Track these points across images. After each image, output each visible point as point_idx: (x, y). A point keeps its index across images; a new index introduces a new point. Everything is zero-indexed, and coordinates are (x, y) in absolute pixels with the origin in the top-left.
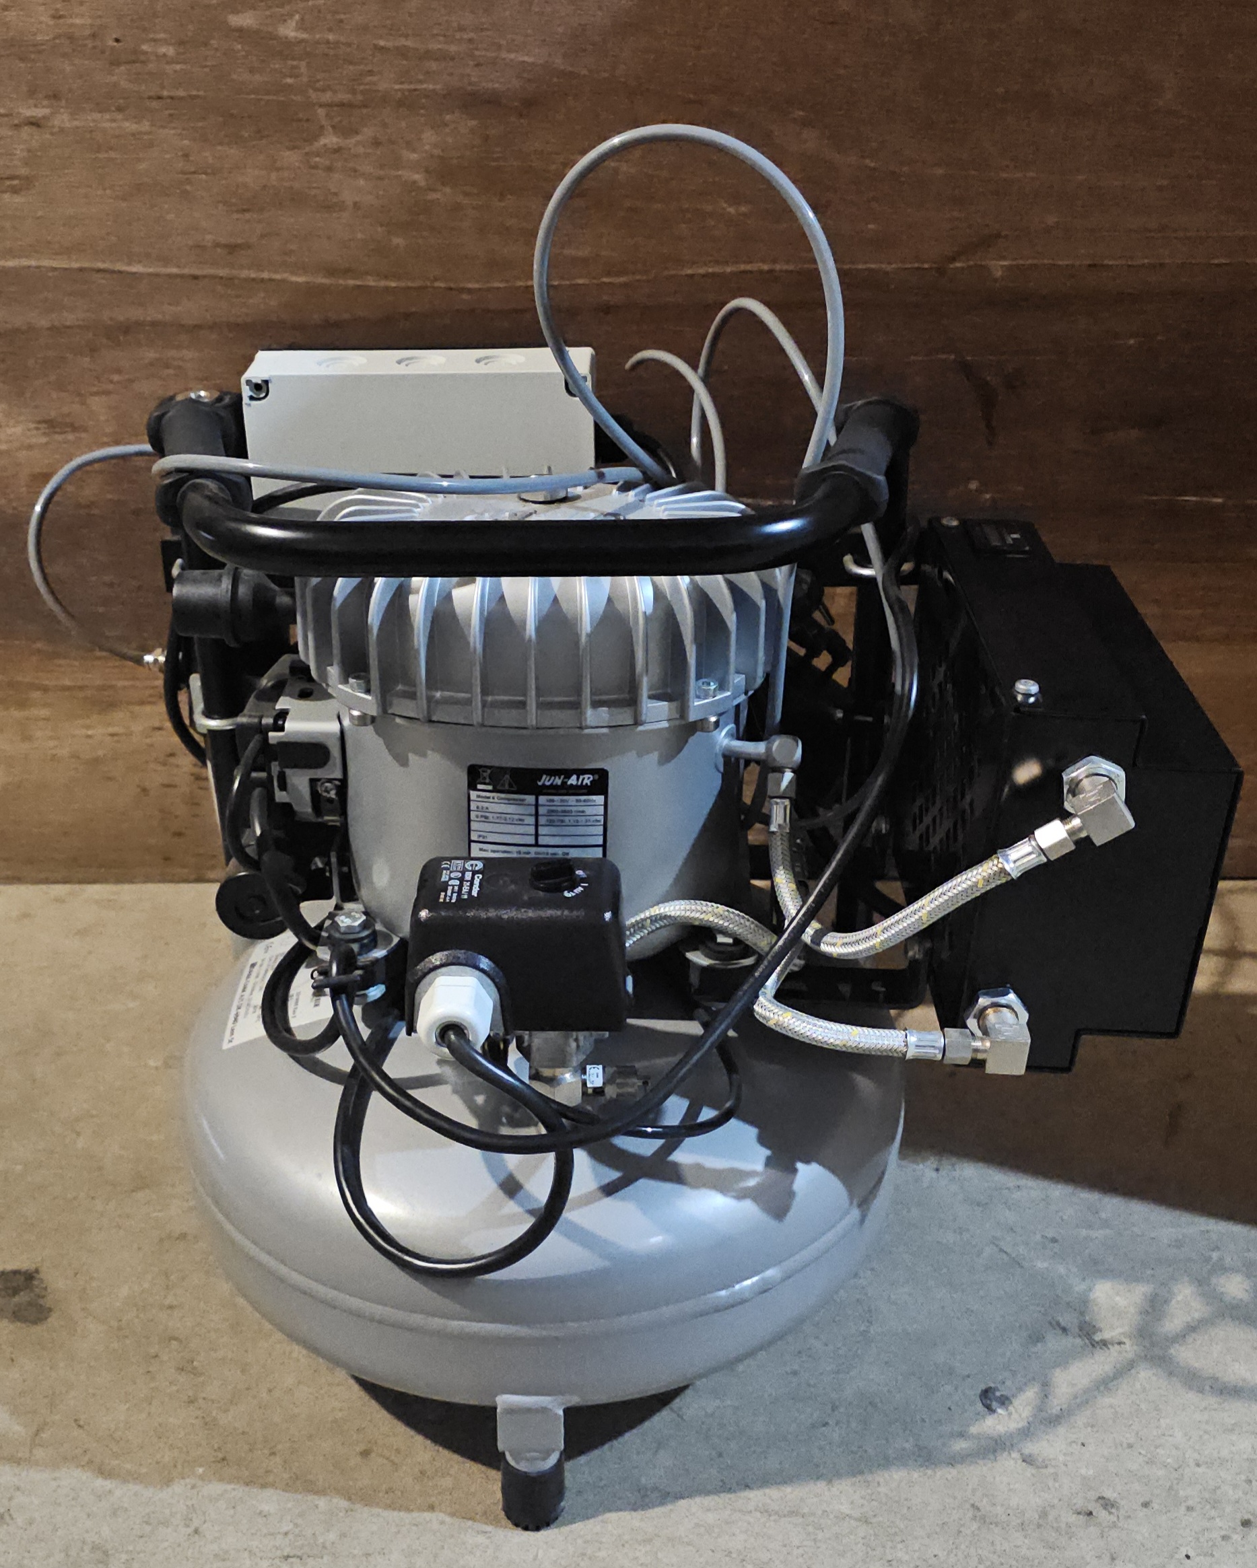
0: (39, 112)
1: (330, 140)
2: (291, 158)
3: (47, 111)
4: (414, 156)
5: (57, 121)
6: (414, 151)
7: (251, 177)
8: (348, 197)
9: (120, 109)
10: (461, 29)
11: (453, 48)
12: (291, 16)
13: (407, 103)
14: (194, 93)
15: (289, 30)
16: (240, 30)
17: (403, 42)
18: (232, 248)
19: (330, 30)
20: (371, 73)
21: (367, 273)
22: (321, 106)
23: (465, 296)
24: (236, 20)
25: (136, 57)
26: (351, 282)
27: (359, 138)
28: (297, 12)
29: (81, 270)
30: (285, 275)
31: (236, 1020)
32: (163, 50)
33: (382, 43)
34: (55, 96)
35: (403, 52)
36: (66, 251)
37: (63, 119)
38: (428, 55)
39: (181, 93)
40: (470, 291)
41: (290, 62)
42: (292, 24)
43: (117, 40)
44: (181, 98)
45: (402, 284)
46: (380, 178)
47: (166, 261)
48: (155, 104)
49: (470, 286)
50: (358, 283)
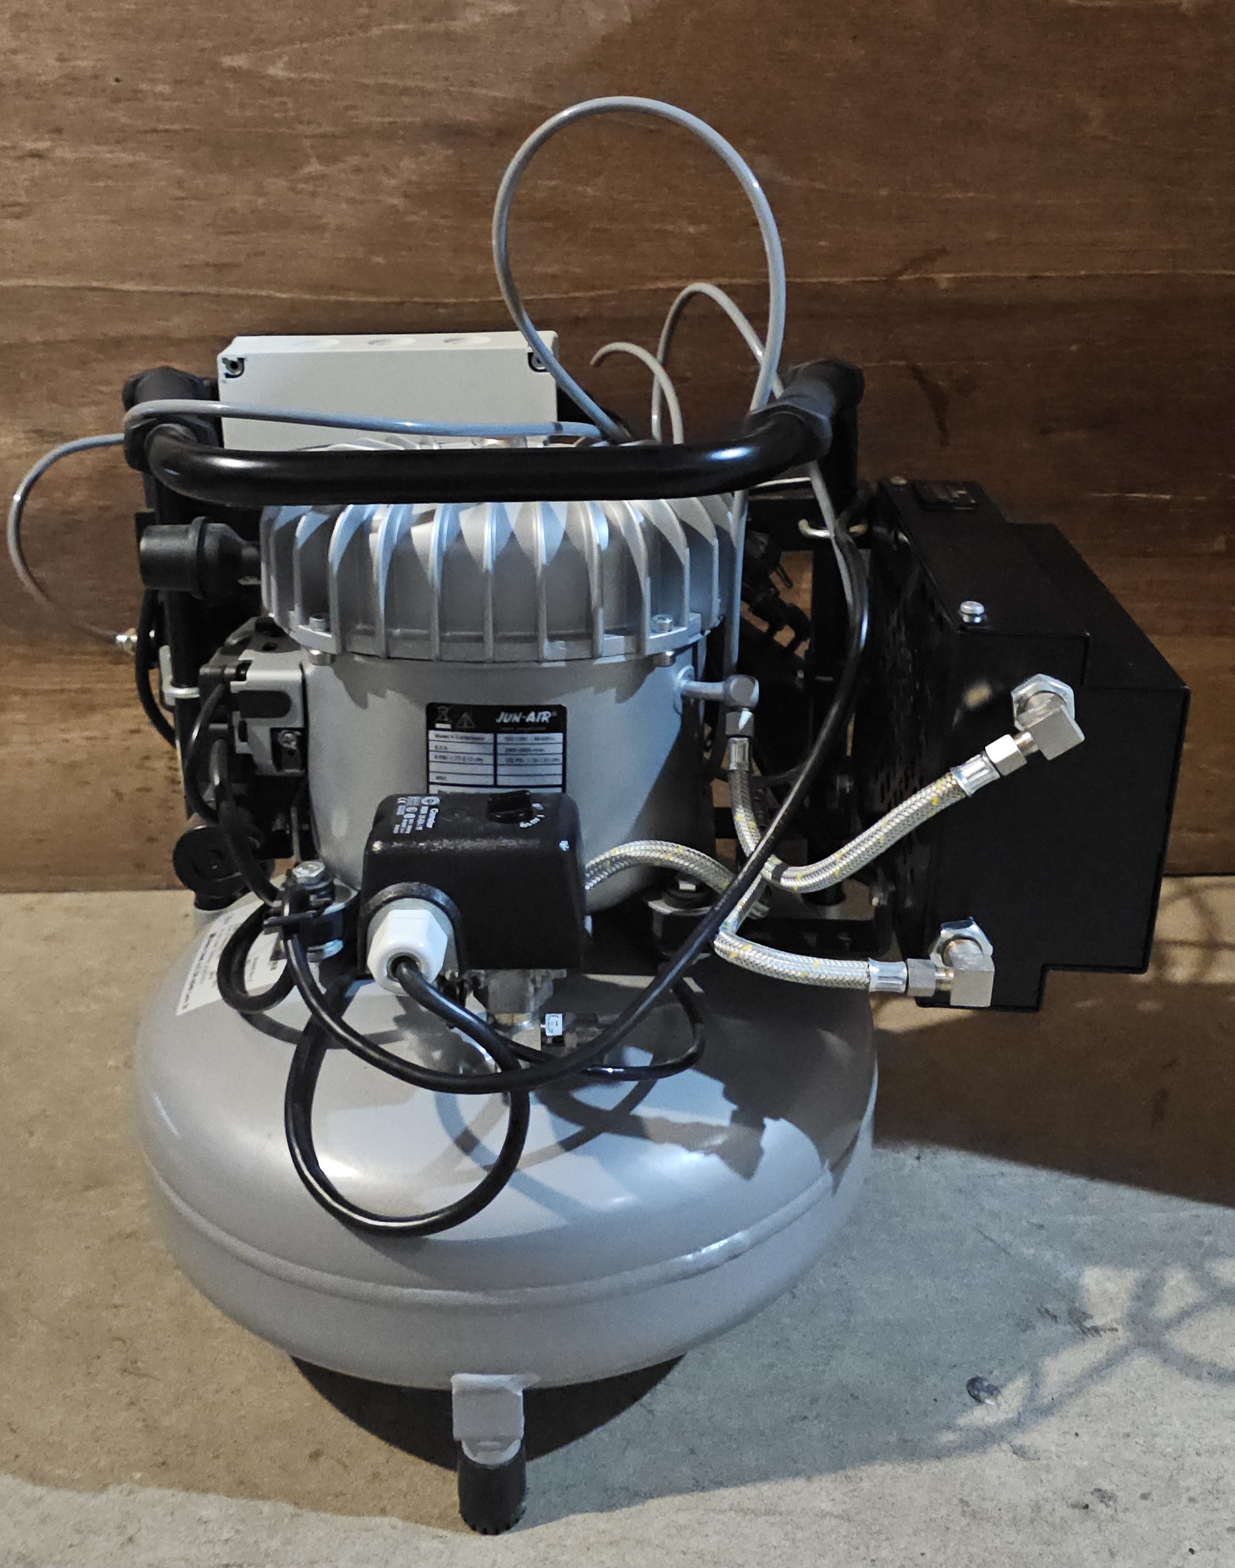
0: (41, 145)
1: (314, 167)
2: (277, 184)
3: (48, 144)
4: (393, 182)
5: (59, 153)
6: (393, 176)
7: (239, 201)
8: (331, 220)
9: (118, 142)
10: (436, 67)
11: (430, 86)
12: (280, 57)
13: (387, 135)
14: (187, 126)
15: (277, 70)
16: (233, 70)
17: (381, 79)
18: (220, 267)
19: (316, 70)
20: (353, 108)
21: (348, 290)
22: (306, 137)
23: (441, 311)
24: (228, 61)
25: (136, 95)
26: (333, 298)
27: (342, 165)
28: (286, 53)
29: (74, 288)
30: (271, 292)
31: (191, 987)
32: (160, 88)
33: (365, 81)
34: (59, 131)
35: (382, 89)
36: (60, 272)
37: (64, 152)
38: (405, 91)
39: (175, 127)
40: (445, 305)
41: (278, 99)
42: (281, 65)
43: (117, 80)
44: (176, 132)
45: (382, 300)
46: (363, 202)
47: (155, 278)
48: (149, 138)
49: (447, 301)
50: (340, 298)
